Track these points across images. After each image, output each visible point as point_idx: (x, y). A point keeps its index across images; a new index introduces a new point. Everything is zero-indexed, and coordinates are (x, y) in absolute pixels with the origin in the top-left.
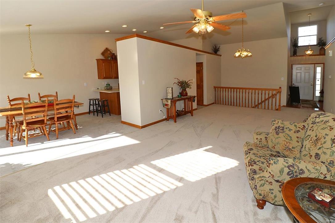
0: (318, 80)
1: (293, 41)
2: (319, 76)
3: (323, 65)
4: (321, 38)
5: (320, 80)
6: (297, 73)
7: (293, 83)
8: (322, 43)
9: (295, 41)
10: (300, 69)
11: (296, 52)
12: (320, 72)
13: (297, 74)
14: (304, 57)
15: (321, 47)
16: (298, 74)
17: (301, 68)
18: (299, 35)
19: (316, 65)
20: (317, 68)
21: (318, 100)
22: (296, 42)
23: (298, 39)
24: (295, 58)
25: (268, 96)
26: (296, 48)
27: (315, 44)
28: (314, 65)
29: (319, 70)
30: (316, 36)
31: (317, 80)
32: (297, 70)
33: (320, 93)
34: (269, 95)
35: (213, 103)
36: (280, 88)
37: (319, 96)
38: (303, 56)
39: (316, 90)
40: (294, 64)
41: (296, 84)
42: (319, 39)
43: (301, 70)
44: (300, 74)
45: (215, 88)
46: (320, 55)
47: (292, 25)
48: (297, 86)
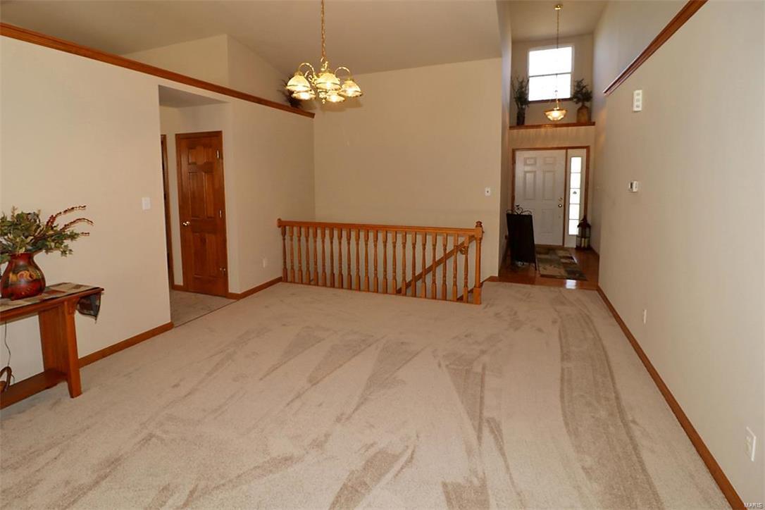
0: (575, 193)
1: (517, 85)
2: (576, 181)
3: (585, 150)
4: (581, 81)
5: (578, 191)
6: (526, 172)
7: (516, 204)
8: (582, 95)
9: (521, 87)
10: (532, 161)
11: (524, 118)
12: (579, 170)
13: (525, 175)
14: (543, 130)
15: (580, 104)
16: (528, 175)
17: (535, 159)
18: (531, 73)
19: (569, 150)
20: (573, 159)
21: (575, 247)
22: (524, 89)
23: (528, 81)
24: (522, 131)
25: (443, 251)
26: (524, 106)
27: (568, 95)
28: (564, 151)
29: (576, 164)
30: (569, 76)
31: (572, 191)
32: (526, 164)
33: (578, 226)
34: (445, 250)
35: (279, 280)
36: (479, 224)
37: (577, 236)
38: (539, 126)
39: (570, 218)
40: (518, 149)
41: (524, 206)
42: (576, 84)
43: (535, 164)
44: (532, 175)
45: (282, 225)
46: (579, 124)
47: (514, 43)
48: (526, 213)
